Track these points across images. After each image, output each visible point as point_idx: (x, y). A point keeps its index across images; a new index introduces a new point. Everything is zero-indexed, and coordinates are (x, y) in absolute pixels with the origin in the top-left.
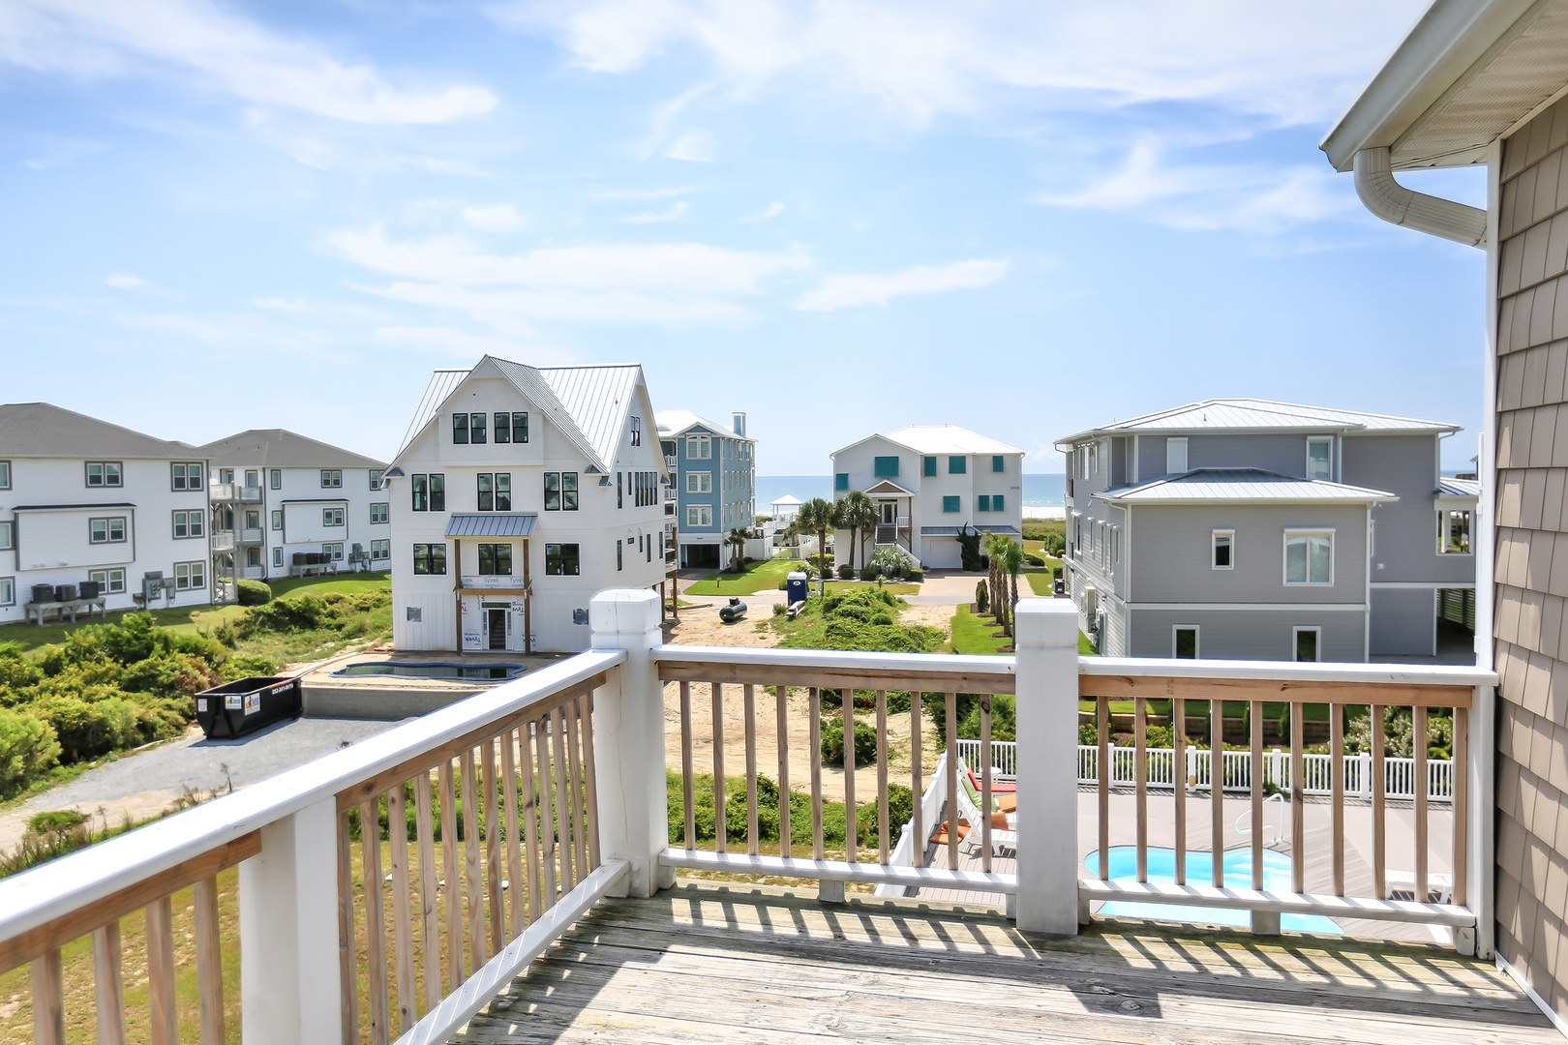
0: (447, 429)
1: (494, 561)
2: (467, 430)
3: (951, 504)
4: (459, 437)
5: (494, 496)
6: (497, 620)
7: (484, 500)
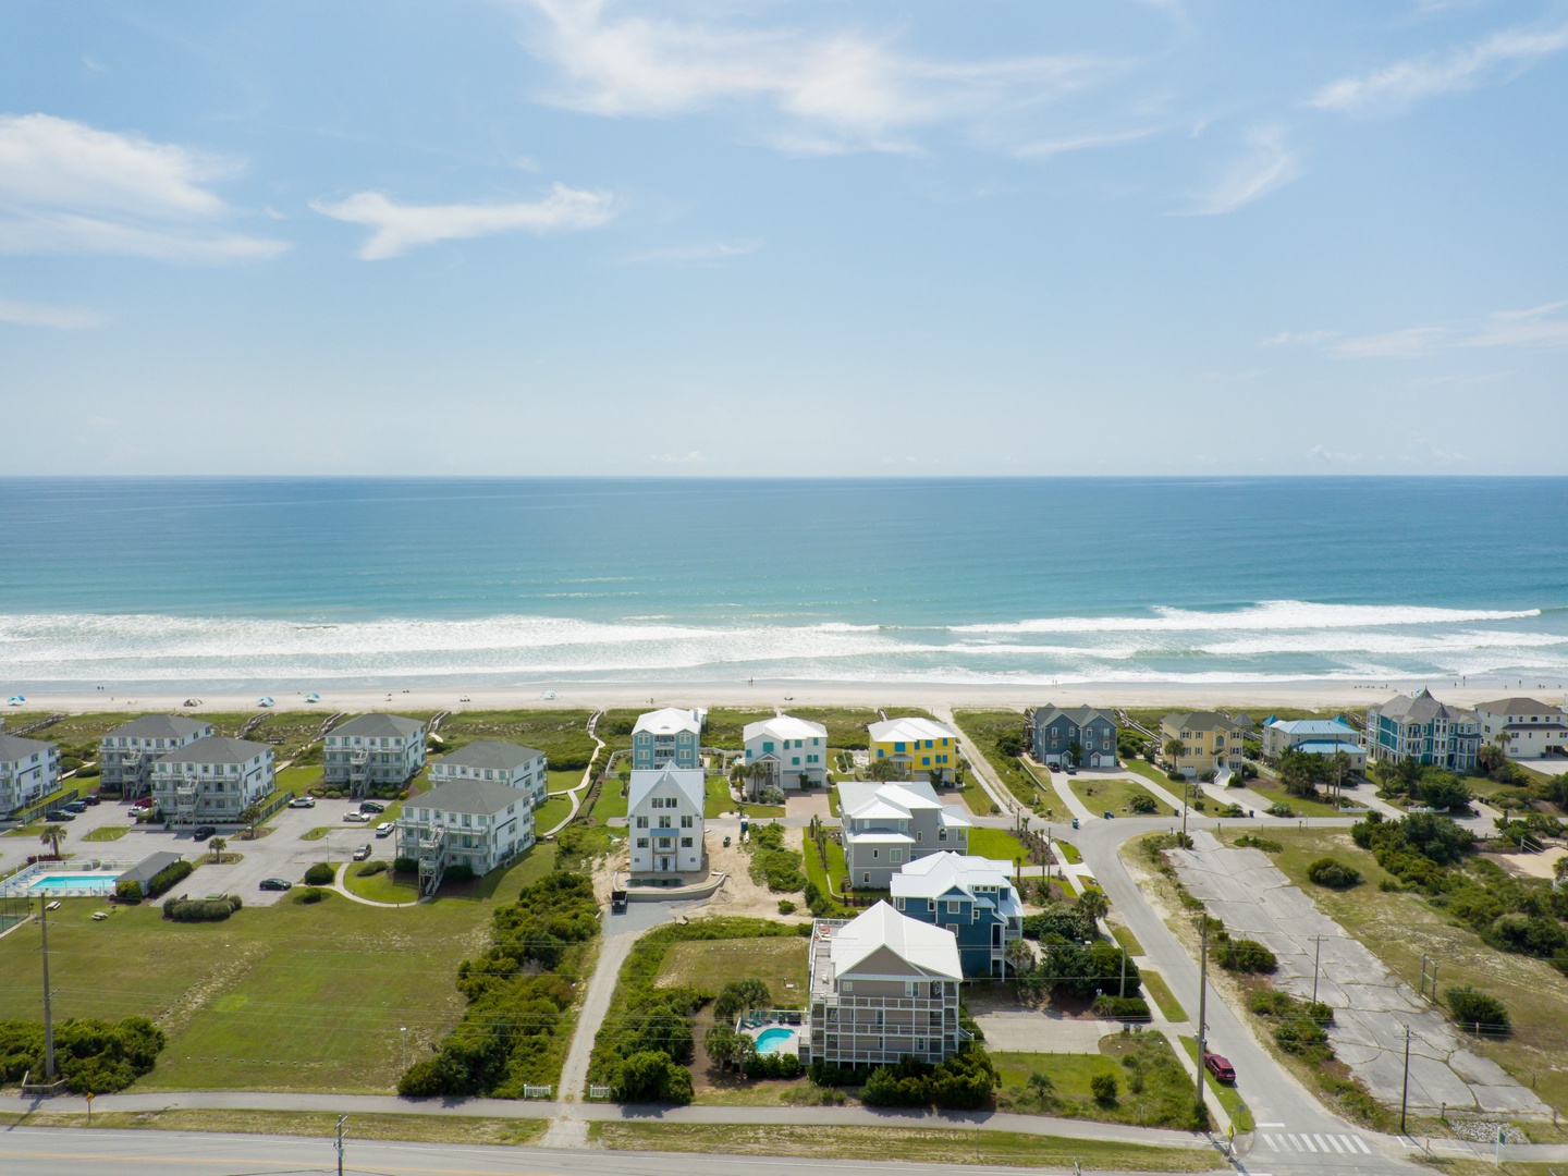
0: (650, 803)
1: (665, 843)
2: (656, 803)
3: (796, 761)
4: (654, 806)
5: (664, 823)
6: (665, 862)
7: (662, 824)
